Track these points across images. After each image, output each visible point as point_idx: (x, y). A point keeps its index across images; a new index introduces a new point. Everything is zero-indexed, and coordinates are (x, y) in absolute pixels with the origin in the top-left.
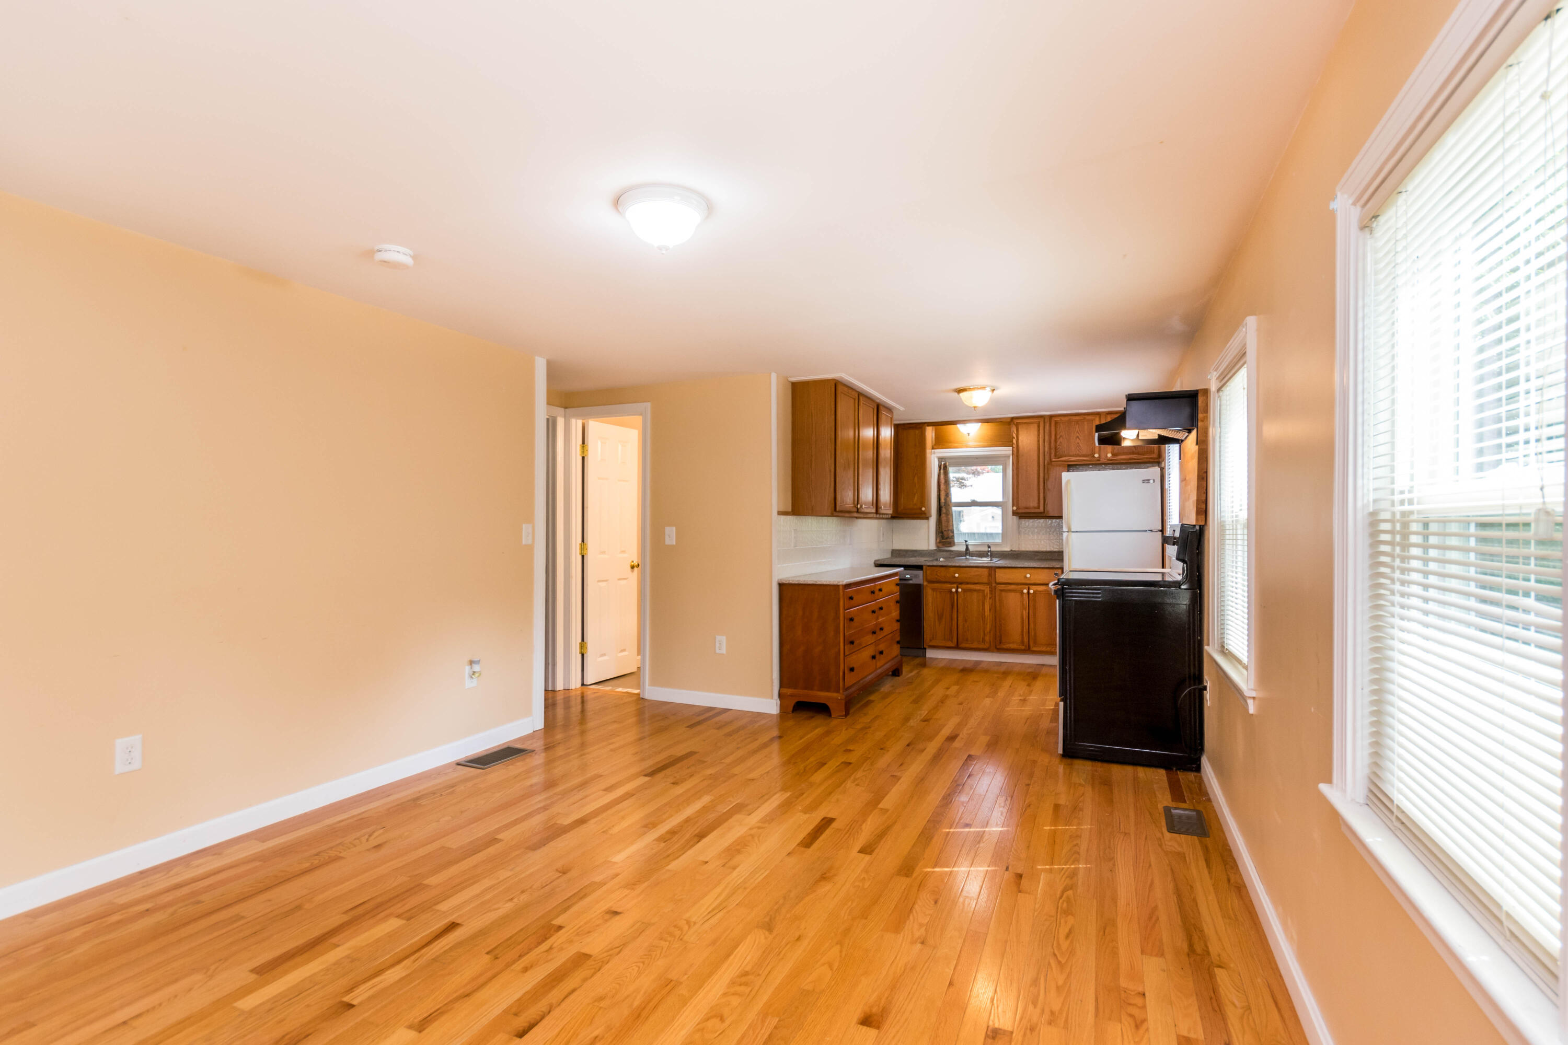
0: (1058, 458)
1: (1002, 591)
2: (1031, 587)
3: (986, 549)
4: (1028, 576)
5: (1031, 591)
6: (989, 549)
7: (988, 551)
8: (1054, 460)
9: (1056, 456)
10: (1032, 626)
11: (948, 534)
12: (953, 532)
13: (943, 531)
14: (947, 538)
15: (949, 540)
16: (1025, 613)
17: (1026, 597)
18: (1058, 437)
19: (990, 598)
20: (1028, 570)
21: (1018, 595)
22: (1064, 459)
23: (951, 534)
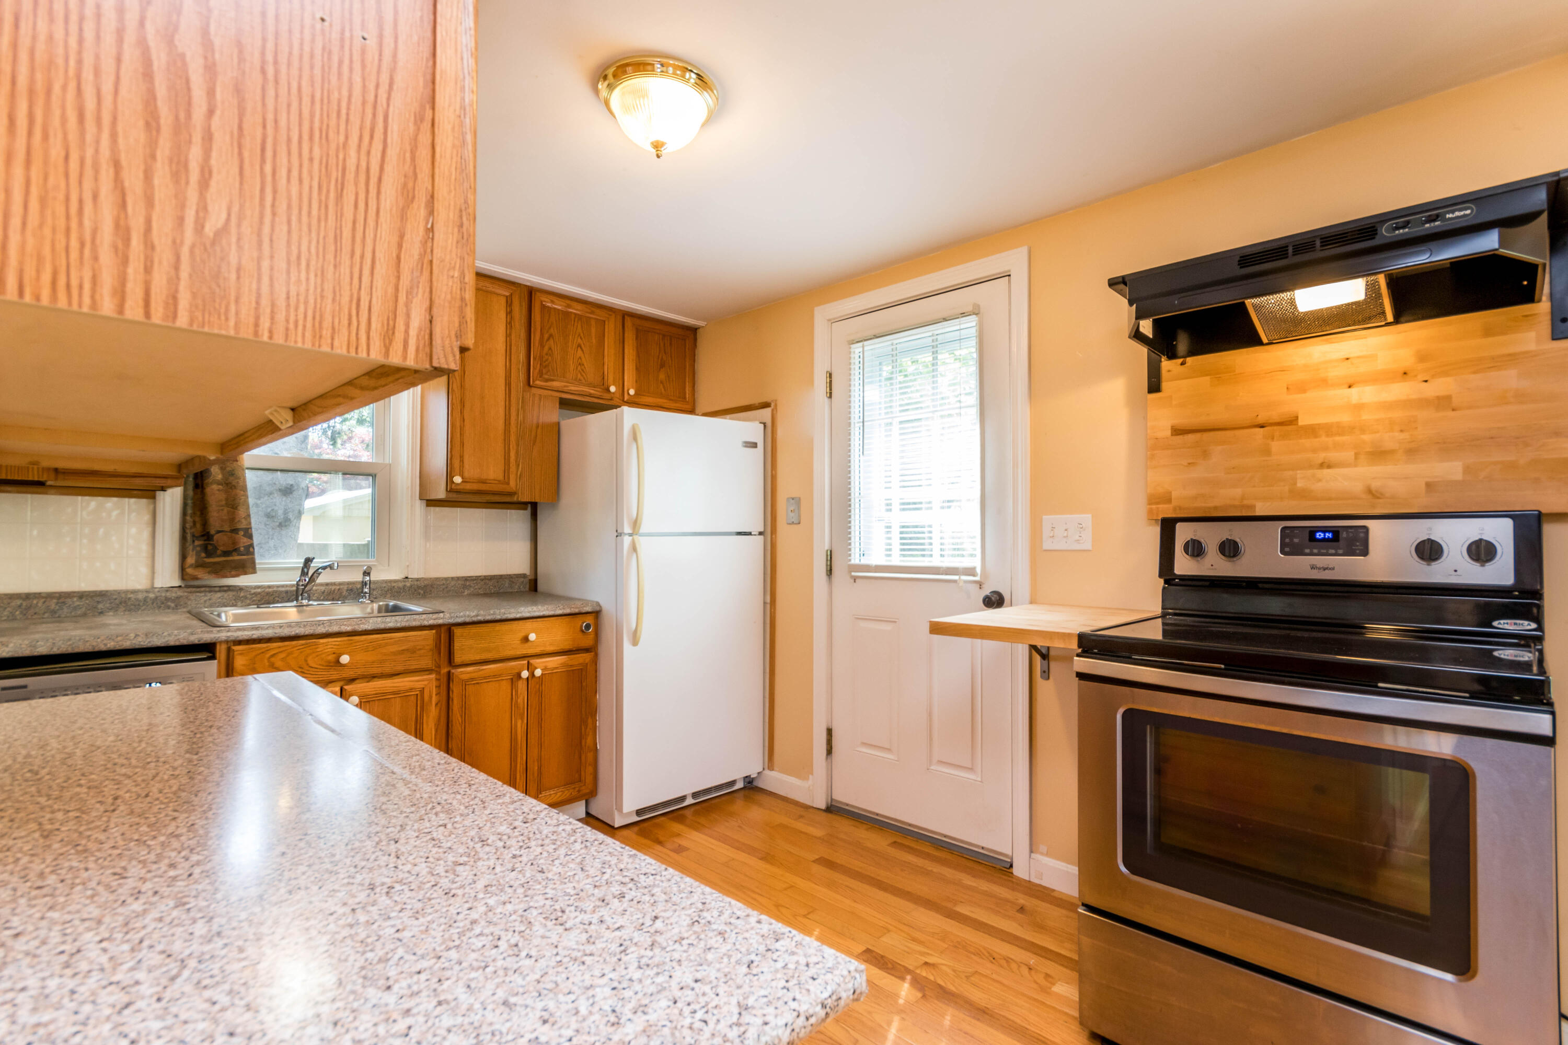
0: (547, 380)
1: (465, 683)
2: (534, 661)
3: (357, 577)
4: (532, 637)
5: (538, 673)
6: (368, 578)
7: (364, 584)
8: (538, 382)
9: (541, 374)
10: (534, 752)
11: (234, 543)
12: (250, 537)
13: (212, 532)
14: (226, 553)
15: (237, 558)
16: (520, 726)
17: (522, 686)
18: (546, 336)
19: (437, 704)
20: (529, 624)
21: (506, 686)
22: (556, 384)
23: (244, 541)
